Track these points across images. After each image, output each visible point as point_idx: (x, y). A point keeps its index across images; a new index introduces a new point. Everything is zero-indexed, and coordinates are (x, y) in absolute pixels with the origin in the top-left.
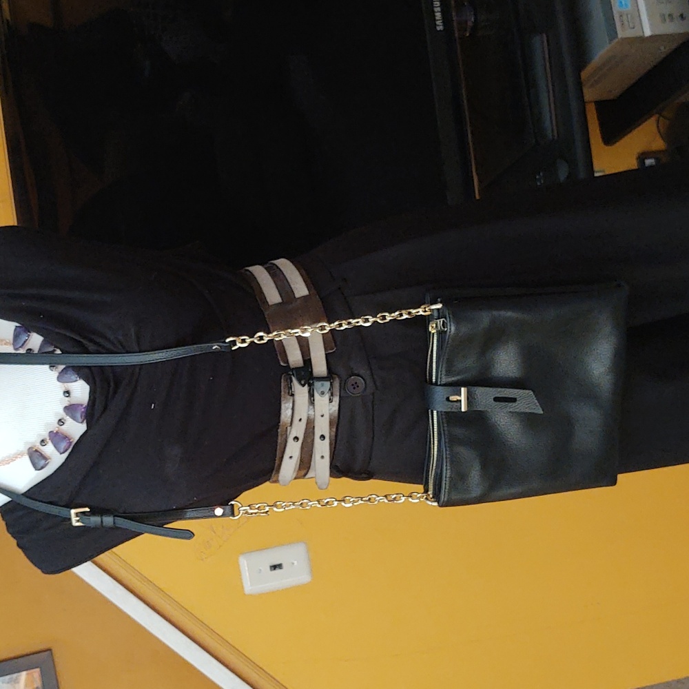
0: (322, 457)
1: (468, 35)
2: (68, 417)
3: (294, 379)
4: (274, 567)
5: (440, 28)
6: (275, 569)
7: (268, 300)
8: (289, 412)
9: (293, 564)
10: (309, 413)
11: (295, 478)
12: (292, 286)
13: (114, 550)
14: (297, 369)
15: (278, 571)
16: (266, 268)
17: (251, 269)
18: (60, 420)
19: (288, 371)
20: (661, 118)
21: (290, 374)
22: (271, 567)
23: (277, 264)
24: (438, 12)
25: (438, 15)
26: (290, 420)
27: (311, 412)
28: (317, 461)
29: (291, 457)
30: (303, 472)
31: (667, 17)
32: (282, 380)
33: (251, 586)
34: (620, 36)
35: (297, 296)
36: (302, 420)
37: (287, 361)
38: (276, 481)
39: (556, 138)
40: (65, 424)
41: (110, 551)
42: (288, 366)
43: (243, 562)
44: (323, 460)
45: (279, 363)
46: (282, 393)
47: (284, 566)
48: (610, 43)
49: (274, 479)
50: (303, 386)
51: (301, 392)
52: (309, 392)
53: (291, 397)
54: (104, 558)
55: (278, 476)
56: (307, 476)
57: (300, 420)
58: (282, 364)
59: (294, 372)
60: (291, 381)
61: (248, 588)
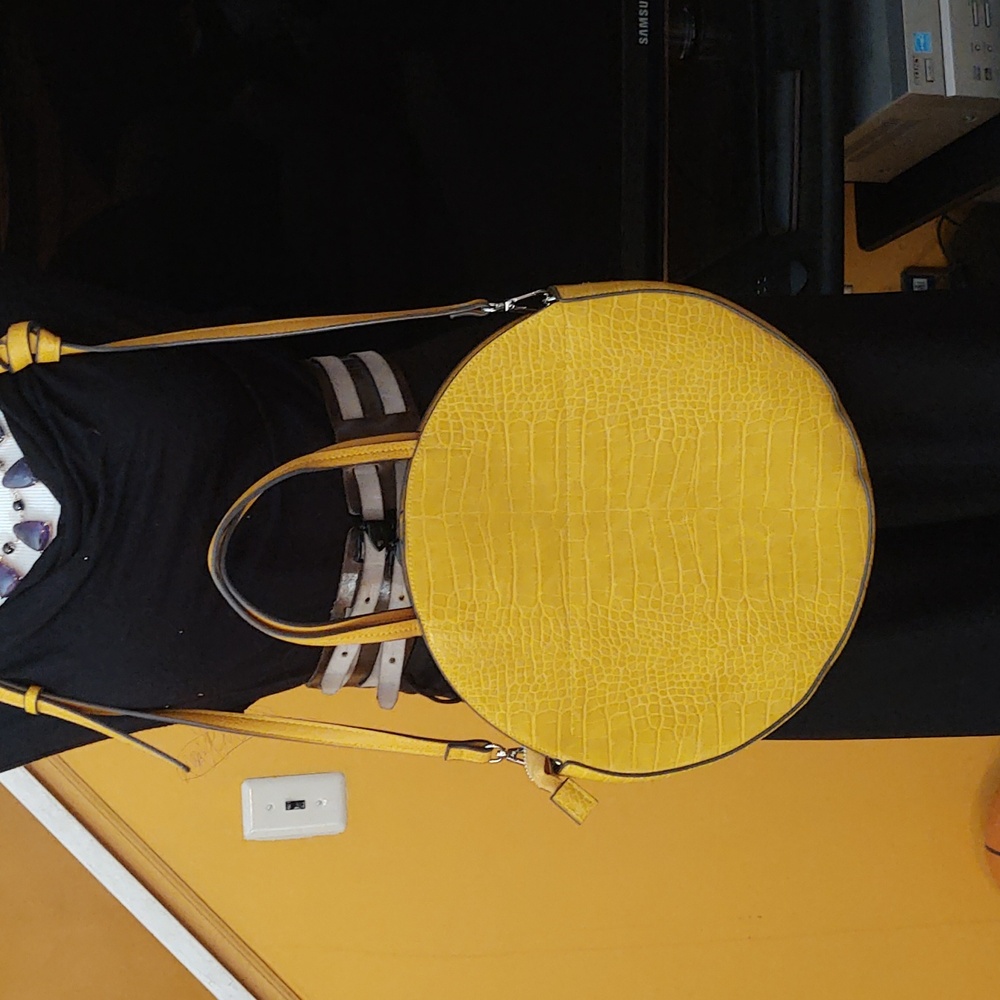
0: (393, 660)
1: (682, 57)
2: (20, 541)
3: (367, 538)
4: (293, 805)
5: (644, 41)
6: (292, 808)
7: (343, 412)
8: (352, 586)
9: (321, 803)
10: (383, 591)
11: (346, 685)
12: (382, 396)
13: (63, 755)
14: (373, 522)
15: (296, 811)
16: (344, 363)
17: (322, 359)
18: (6, 545)
19: (359, 523)
20: (945, 221)
21: (362, 530)
22: (287, 804)
23: (363, 358)
24: (644, 16)
25: (643, 22)
26: (351, 598)
27: (386, 591)
28: (383, 666)
29: (345, 654)
30: (360, 678)
31: (983, 73)
32: (349, 537)
33: (254, 828)
34: (910, 91)
35: (388, 411)
36: (371, 601)
37: (360, 509)
38: (318, 686)
39: (794, 227)
40: (15, 552)
41: (56, 756)
42: (361, 516)
43: (247, 790)
44: (392, 665)
45: (348, 510)
46: (346, 555)
47: (307, 804)
48: (894, 99)
49: (314, 682)
50: (380, 549)
51: (375, 558)
52: (387, 558)
53: (359, 564)
54: (44, 764)
55: (321, 679)
56: (364, 685)
57: (368, 600)
58: (351, 511)
59: (368, 526)
60: (363, 540)
61: (249, 831)
